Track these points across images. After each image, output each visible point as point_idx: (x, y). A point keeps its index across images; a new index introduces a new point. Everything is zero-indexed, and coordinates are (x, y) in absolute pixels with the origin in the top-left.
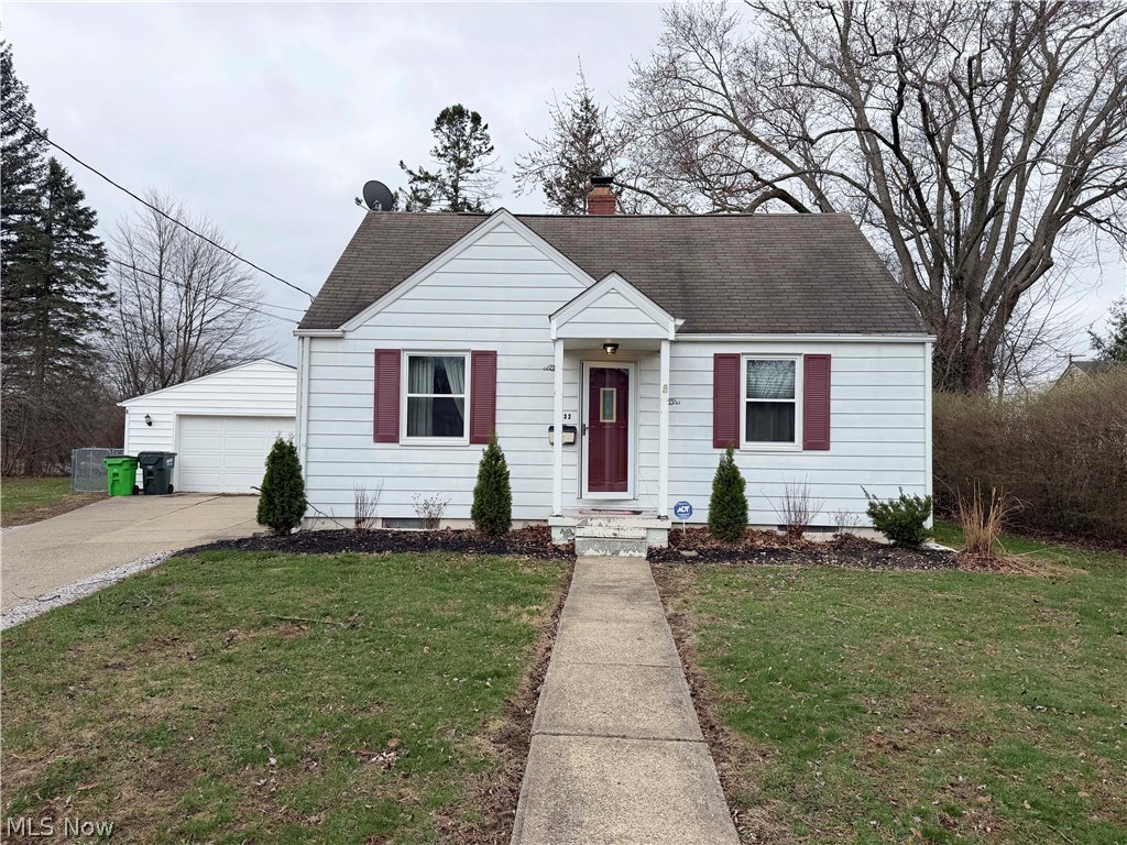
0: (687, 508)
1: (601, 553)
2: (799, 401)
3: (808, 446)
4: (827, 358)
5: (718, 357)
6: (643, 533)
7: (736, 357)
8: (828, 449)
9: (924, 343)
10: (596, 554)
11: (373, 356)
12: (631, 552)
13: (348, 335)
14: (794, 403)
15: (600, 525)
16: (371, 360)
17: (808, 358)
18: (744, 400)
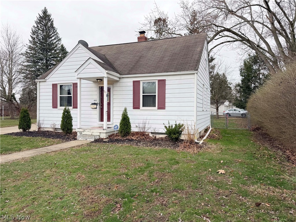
0: (117, 127)
1: (83, 139)
2: (157, 94)
3: (159, 108)
4: (164, 81)
5: (134, 82)
6: (99, 134)
7: (139, 82)
8: (165, 109)
9: (194, 74)
10: (82, 139)
11: (52, 86)
12: (90, 139)
13: (47, 81)
14: (156, 95)
15: (88, 131)
16: (51, 87)
17: (159, 81)
18: (141, 94)
